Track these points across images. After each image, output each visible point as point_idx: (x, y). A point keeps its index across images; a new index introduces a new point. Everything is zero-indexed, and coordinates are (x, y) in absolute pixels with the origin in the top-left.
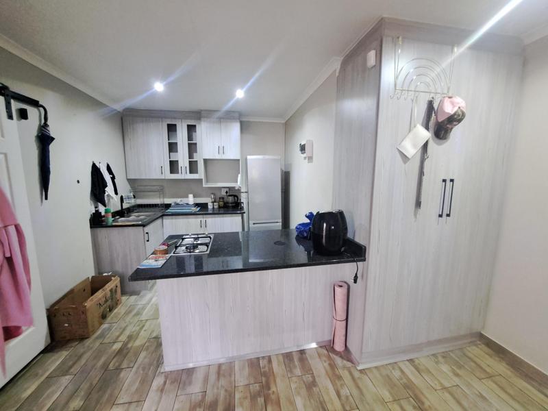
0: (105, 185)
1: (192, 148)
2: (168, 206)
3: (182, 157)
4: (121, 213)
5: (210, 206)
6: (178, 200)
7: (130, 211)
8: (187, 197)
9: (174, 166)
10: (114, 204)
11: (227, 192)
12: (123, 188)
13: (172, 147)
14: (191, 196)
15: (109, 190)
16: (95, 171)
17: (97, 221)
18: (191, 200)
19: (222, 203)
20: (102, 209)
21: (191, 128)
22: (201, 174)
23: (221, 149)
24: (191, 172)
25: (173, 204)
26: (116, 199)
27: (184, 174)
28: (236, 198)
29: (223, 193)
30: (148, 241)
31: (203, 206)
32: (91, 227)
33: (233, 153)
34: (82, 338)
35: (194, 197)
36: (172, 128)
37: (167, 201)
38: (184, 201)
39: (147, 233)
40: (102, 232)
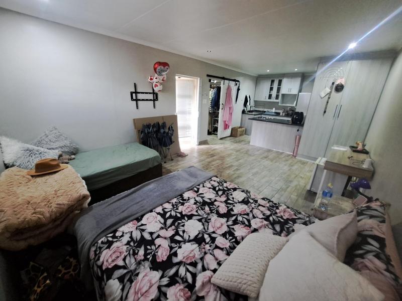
0: (247, 102)
1: (279, 89)
2: (265, 112)
4: (250, 111)
5: (281, 114)
6: (269, 110)
7: (252, 111)
8: (272, 109)
9: (270, 96)
10: (249, 108)
12: (252, 104)
13: (271, 89)
14: (274, 109)
15: (248, 103)
16: (246, 97)
17: (243, 112)
18: (274, 110)
19: (286, 113)
20: (245, 109)
21: (280, 82)
22: (279, 100)
23: (290, 90)
24: (276, 99)
26: (249, 106)
27: (273, 100)
29: (289, 109)
31: (278, 113)
32: (242, 114)
33: (295, 91)
34: (236, 137)
35: (276, 109)
36: (273, 82)
37: (266, 110)
38: (271, 111)
40: (244, 115)
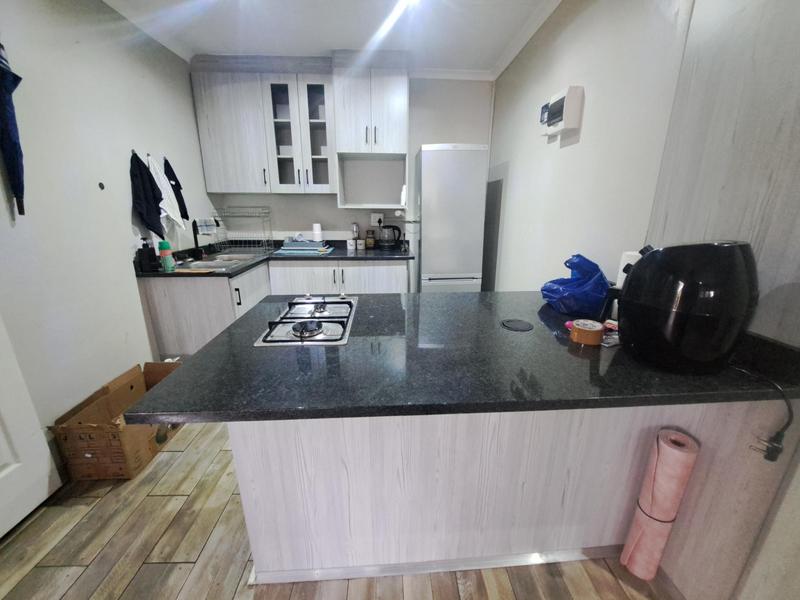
0: (158, 197)
1: (318, 132)
2: (279, 244)
3: (300, 152)
4: (196, 253)
5: (351, 246)
6: (296, 235)
7: (211, 250)
8: (311, 228)
9: (285, 168)
10: (181, 237)
11: (380, 221)
12: (200, 208)
13: (282, 133)
14: (317, 227)
16: (139, 171)
17: (147, 264)
18: (317, 234)
19: (371, 241)
21: (315, 93)
22: (333, 185)
23: (372, 134)
24: (316, 181)
25: (287, 241)
26: (184, 228)
27: (304, 185)
28: (397, 232)
29: (374, 220)
30: (239, 304)
31: (338, 247)
32: (137, 276)
33: (392, 143)
34: (121, 479)
35: (323, 229)
36: (280, 95)
37: (278, 236)
38: (306, 236)
39: (237, 290)
